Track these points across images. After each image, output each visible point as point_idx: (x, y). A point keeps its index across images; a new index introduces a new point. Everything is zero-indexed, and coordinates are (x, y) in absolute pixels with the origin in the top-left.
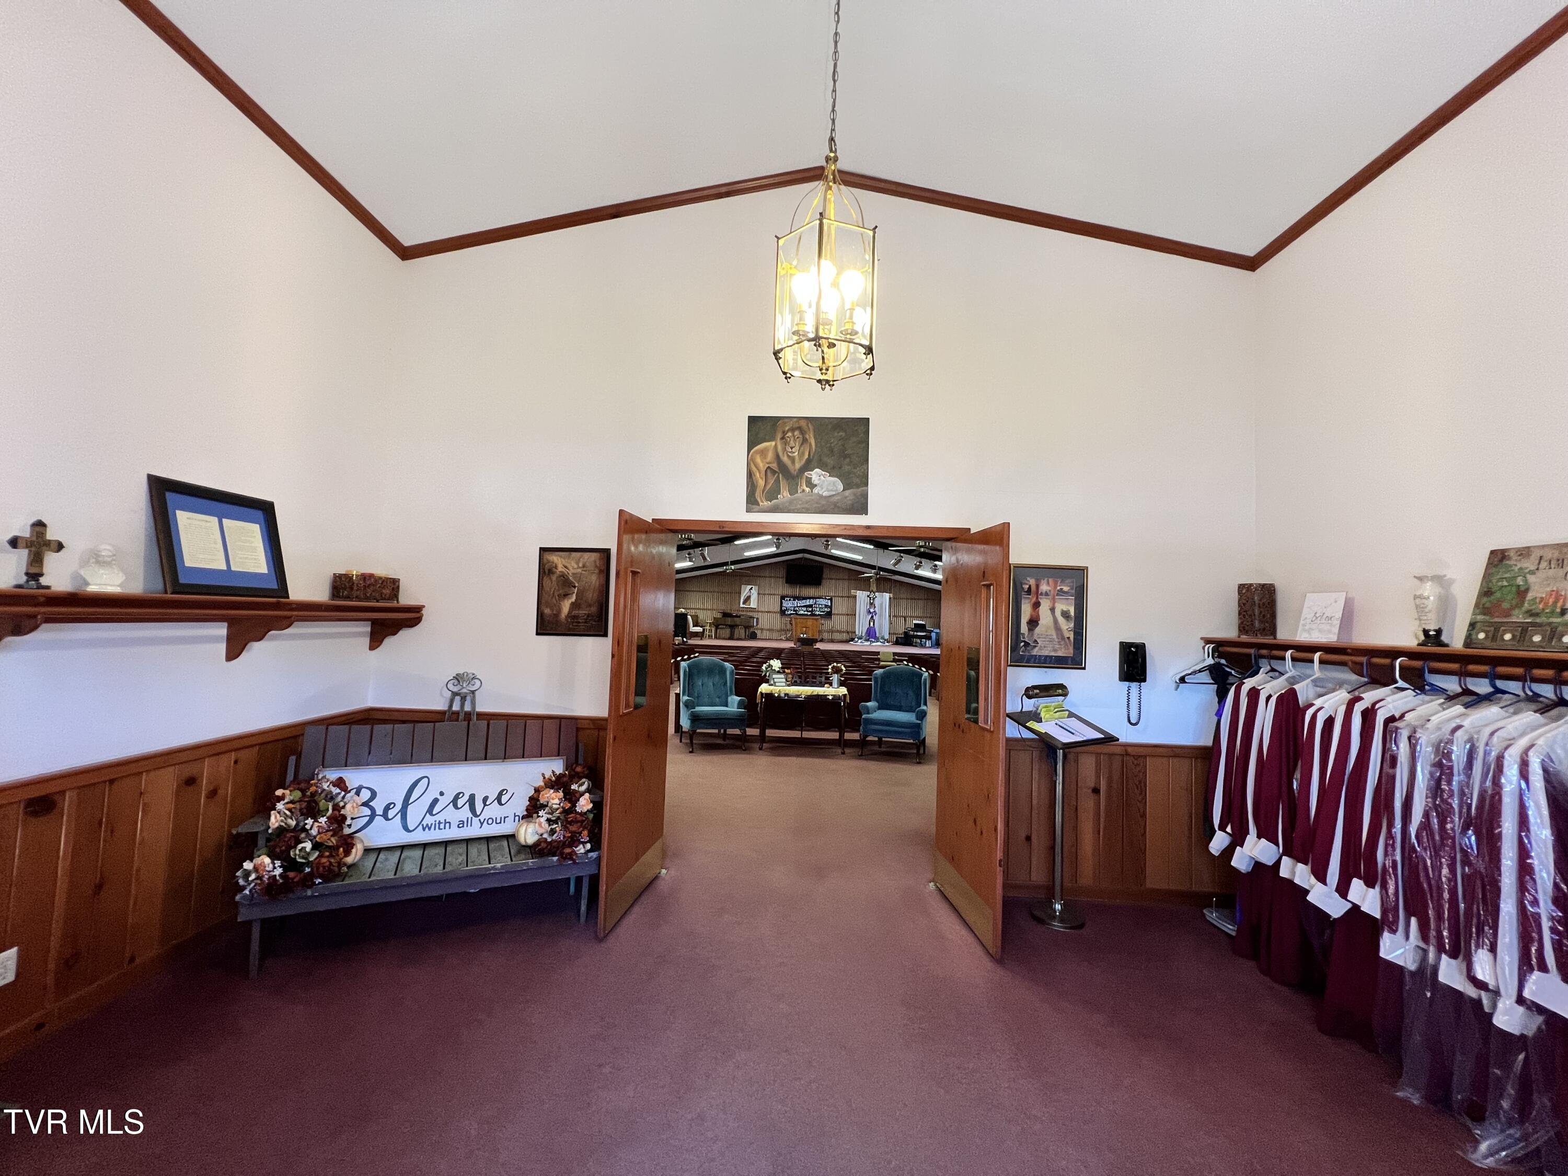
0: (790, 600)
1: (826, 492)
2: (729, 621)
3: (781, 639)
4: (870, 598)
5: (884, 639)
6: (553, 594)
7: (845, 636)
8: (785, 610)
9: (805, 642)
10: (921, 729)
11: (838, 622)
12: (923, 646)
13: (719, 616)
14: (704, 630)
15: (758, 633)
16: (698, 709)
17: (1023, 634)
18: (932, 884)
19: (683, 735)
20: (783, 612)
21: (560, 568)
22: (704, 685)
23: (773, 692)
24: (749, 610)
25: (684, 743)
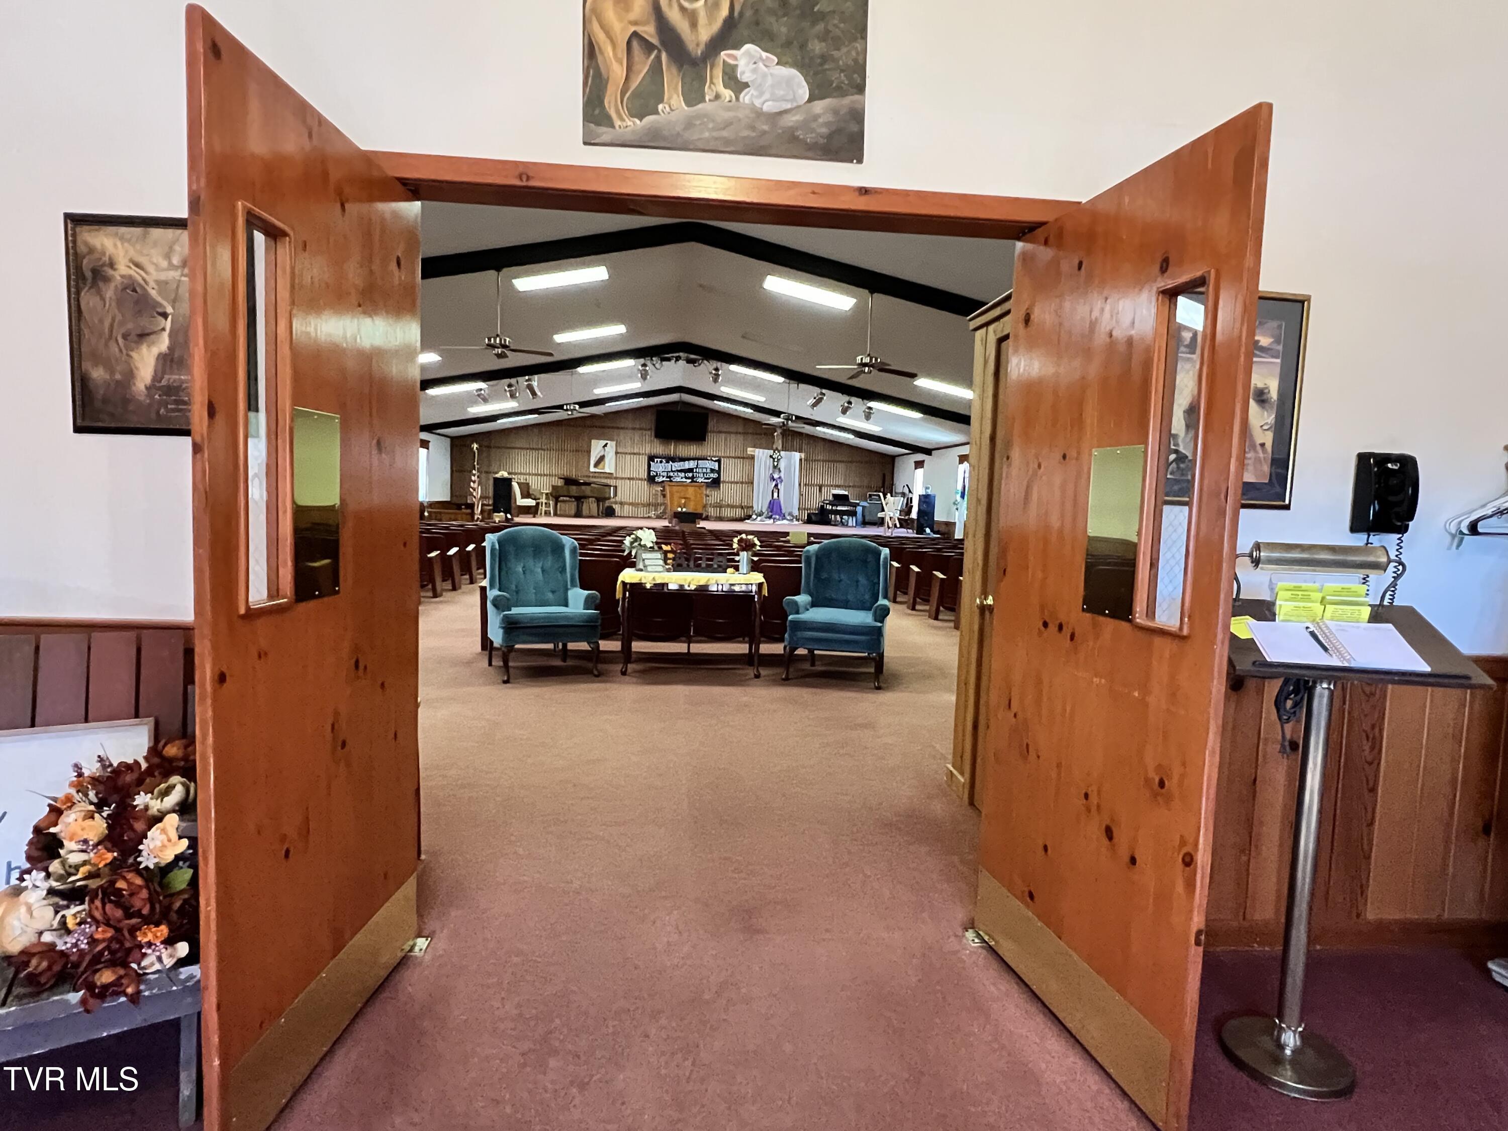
0: (661, 462)
1: (770, 103)
2: (574, 490)
3: (649, 517)
4: (774, 459)
5: (793, 516)
6: (111, 331)
7: (739, 513)
8: (655, 477)
9: (681, 517)
10: (882, 636)
11: (728, 493)
12: (843, 524)
13: (560, 483)
14: (538, 504)
15: (617, 507)
16: (515, 611)
17: (1175, 437)
18: (970, 934)
19: (493, 653)
20: (651, 479)
21: (123, 269)
22: (528, 572)
23: (643, 581)
24: (602, 475)
25: (496, 667)
